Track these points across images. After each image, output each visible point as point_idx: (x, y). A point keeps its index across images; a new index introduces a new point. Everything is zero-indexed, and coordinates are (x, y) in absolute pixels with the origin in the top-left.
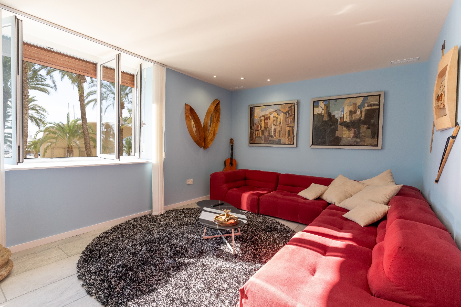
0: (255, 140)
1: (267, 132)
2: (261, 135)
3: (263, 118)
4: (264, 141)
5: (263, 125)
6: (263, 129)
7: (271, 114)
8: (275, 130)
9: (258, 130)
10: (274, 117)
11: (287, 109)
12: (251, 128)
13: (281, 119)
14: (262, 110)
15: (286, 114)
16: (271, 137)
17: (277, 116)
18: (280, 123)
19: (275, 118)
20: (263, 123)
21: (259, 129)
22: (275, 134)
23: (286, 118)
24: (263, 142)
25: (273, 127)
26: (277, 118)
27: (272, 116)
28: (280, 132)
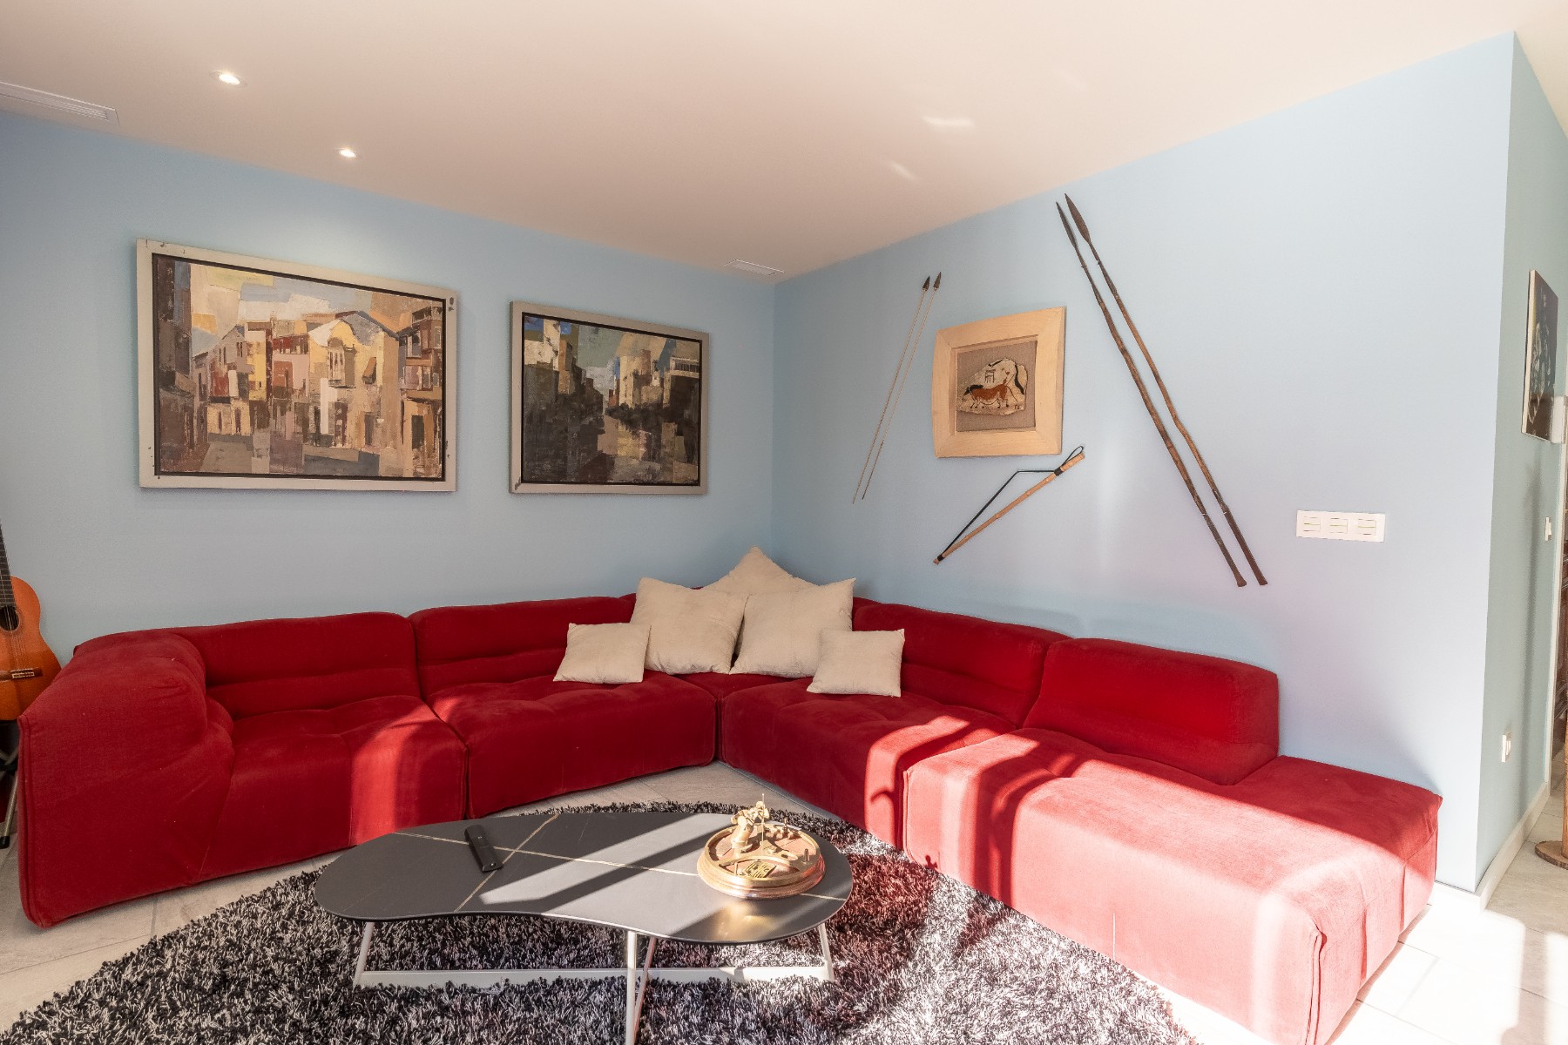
0: (201, 457)
1: (290, 417)
2: (246, 428)
3: (258, 338)
4: (273, 461)
5: (259, 376)
6: (258, 394)
7: (312, 326)
8: (341, 409)
9: (226, 400)
10: (334, 342)
11: (405, 321)
12: (163, 379)
13: (373, 361)
14: (247, 294)
15: (402, 343)
16: (318, 438)
17: (350, 341)
18: (370, 379)
19: (338, 351)
20: (258, 364)
21: (233, 390)
22: (340, 432)
23: (403, 360)
24: (261, 464)
25: (328, 396)
26: (352, 352)
27: (319, 337)
28: (369, 420)
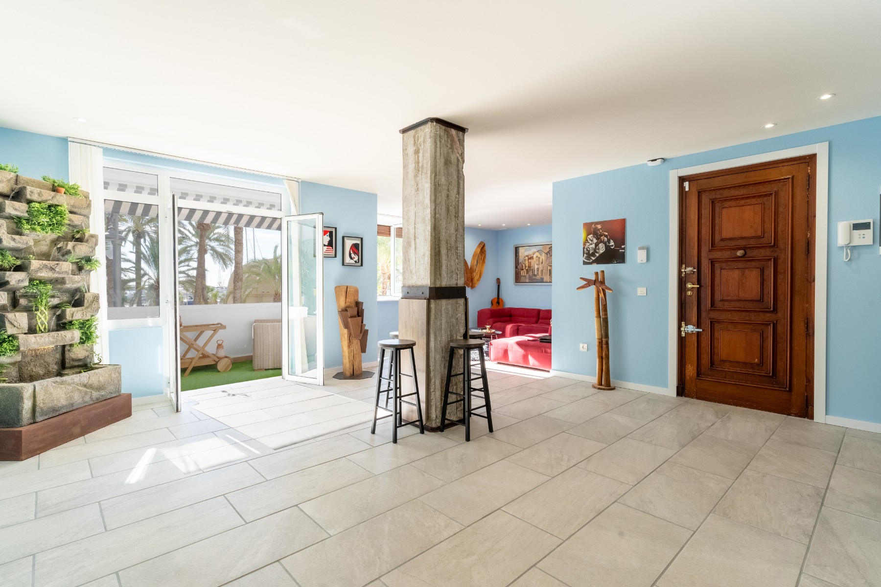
0: (520, 279)
1: (531, 271)
2: (526, 274)
3: (527, 258)
4: (529, 280)
5: (527, 265)
6: (527, 268)
7: (534, 254)
8: (538, 269)
9: (523, 270)
10: (537, 257)
11: (548, 250)
12: (516, 267)
13: (542, 259)
14: (526, 250)
15: (547, 255)
16: (535, 275)
17: (539, 256)
18: (542, 263)
19: (537, 258)
20: (527, 262)
21: (524, 268)
22: (538, 273)
23: (547, 258)
24: (527, 281)
25: (536, 267)
26: (539, 258)
27: (535, 256)
28: (542, 271)
